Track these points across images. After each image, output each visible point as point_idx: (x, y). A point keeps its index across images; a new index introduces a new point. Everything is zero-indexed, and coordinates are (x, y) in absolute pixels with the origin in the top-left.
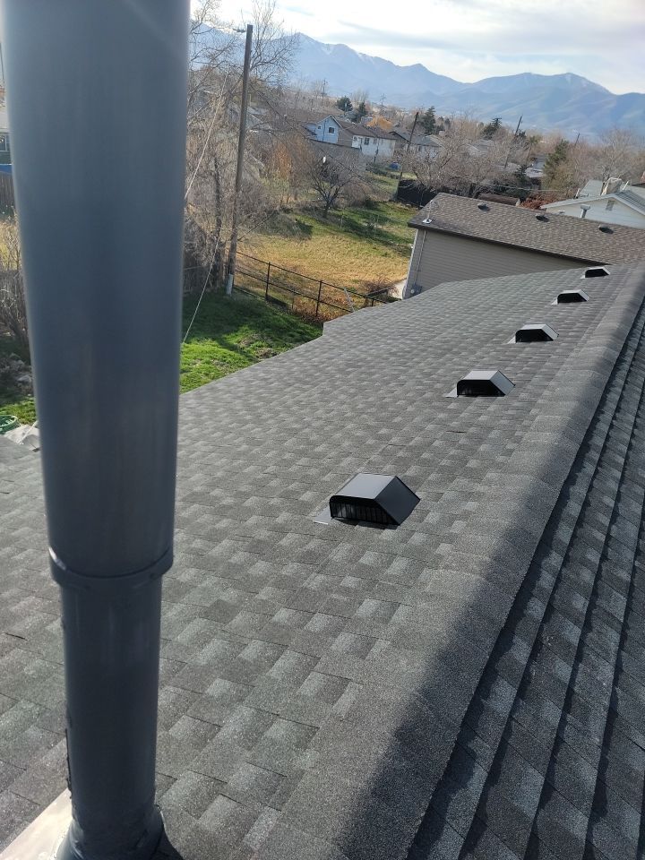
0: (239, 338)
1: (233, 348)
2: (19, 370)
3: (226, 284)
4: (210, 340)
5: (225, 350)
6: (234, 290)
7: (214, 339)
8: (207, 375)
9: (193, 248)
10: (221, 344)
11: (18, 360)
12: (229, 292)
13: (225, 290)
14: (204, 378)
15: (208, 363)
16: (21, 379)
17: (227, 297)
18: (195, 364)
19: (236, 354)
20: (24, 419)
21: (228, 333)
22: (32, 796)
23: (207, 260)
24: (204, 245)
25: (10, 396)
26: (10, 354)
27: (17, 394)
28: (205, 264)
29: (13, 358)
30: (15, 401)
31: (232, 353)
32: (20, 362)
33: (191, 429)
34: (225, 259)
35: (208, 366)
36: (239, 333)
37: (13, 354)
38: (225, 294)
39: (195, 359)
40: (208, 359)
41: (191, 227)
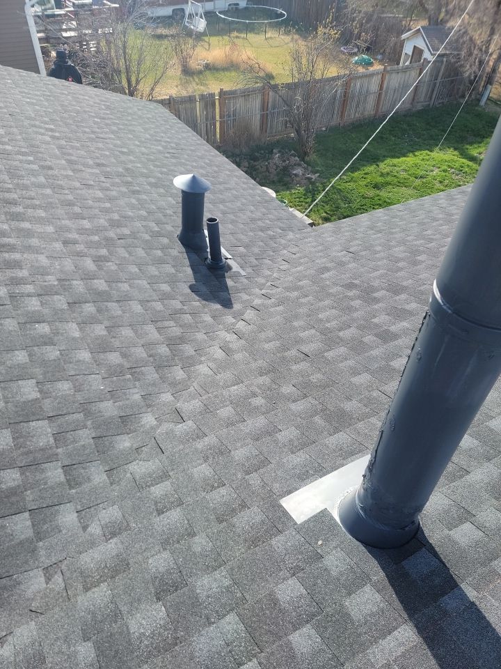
0: (481, 150)
1: (473, 159)
2: (295, 165)
3: (482, 95)
4: (452, 149)
5: (464, 161)
6: (489, 102)
7: (455, 149)
8: (441, 182)
9: (459, 58)
10: (461, 154)
11: (295, 156)
12: (482, 103)
13: (479, 100)
14: (438, 185)
15: (445, 171)
16: (294, 172)
17: (480, 109)
18: (432, 171)
19: (474, 165)
20: (291, 204)
21: (471, 144)
22: (320, 461)
23: (468, 71)
24: (470, 54)
25: (285, 185)
26: (290, 151)
27: (290, 183)
28: (467, 75)
29: (292, 155)
30: (288, 189)
31: (471, 163)
32: (297, 158)
33: (442, 225)
34: (488, 69)
35: (444, 174)
36: (482, 145)
37: (293, 152)
38: (477, 105)
39: (433, 166)
40: (446, 167)
41: (462, 36)
